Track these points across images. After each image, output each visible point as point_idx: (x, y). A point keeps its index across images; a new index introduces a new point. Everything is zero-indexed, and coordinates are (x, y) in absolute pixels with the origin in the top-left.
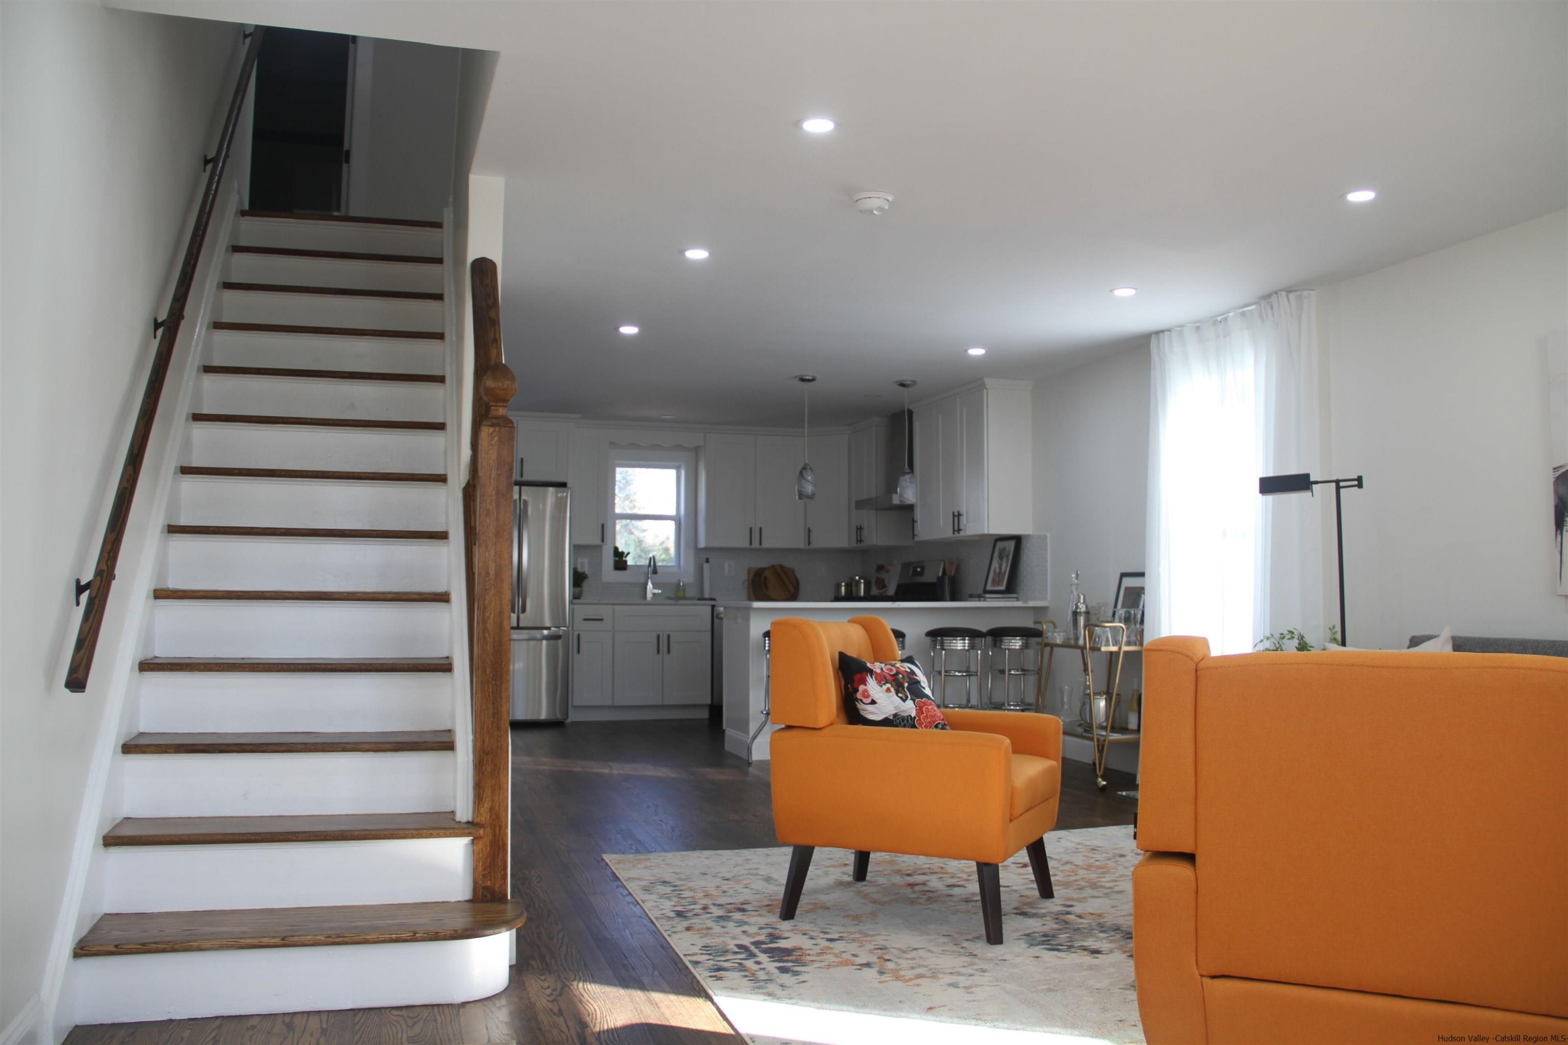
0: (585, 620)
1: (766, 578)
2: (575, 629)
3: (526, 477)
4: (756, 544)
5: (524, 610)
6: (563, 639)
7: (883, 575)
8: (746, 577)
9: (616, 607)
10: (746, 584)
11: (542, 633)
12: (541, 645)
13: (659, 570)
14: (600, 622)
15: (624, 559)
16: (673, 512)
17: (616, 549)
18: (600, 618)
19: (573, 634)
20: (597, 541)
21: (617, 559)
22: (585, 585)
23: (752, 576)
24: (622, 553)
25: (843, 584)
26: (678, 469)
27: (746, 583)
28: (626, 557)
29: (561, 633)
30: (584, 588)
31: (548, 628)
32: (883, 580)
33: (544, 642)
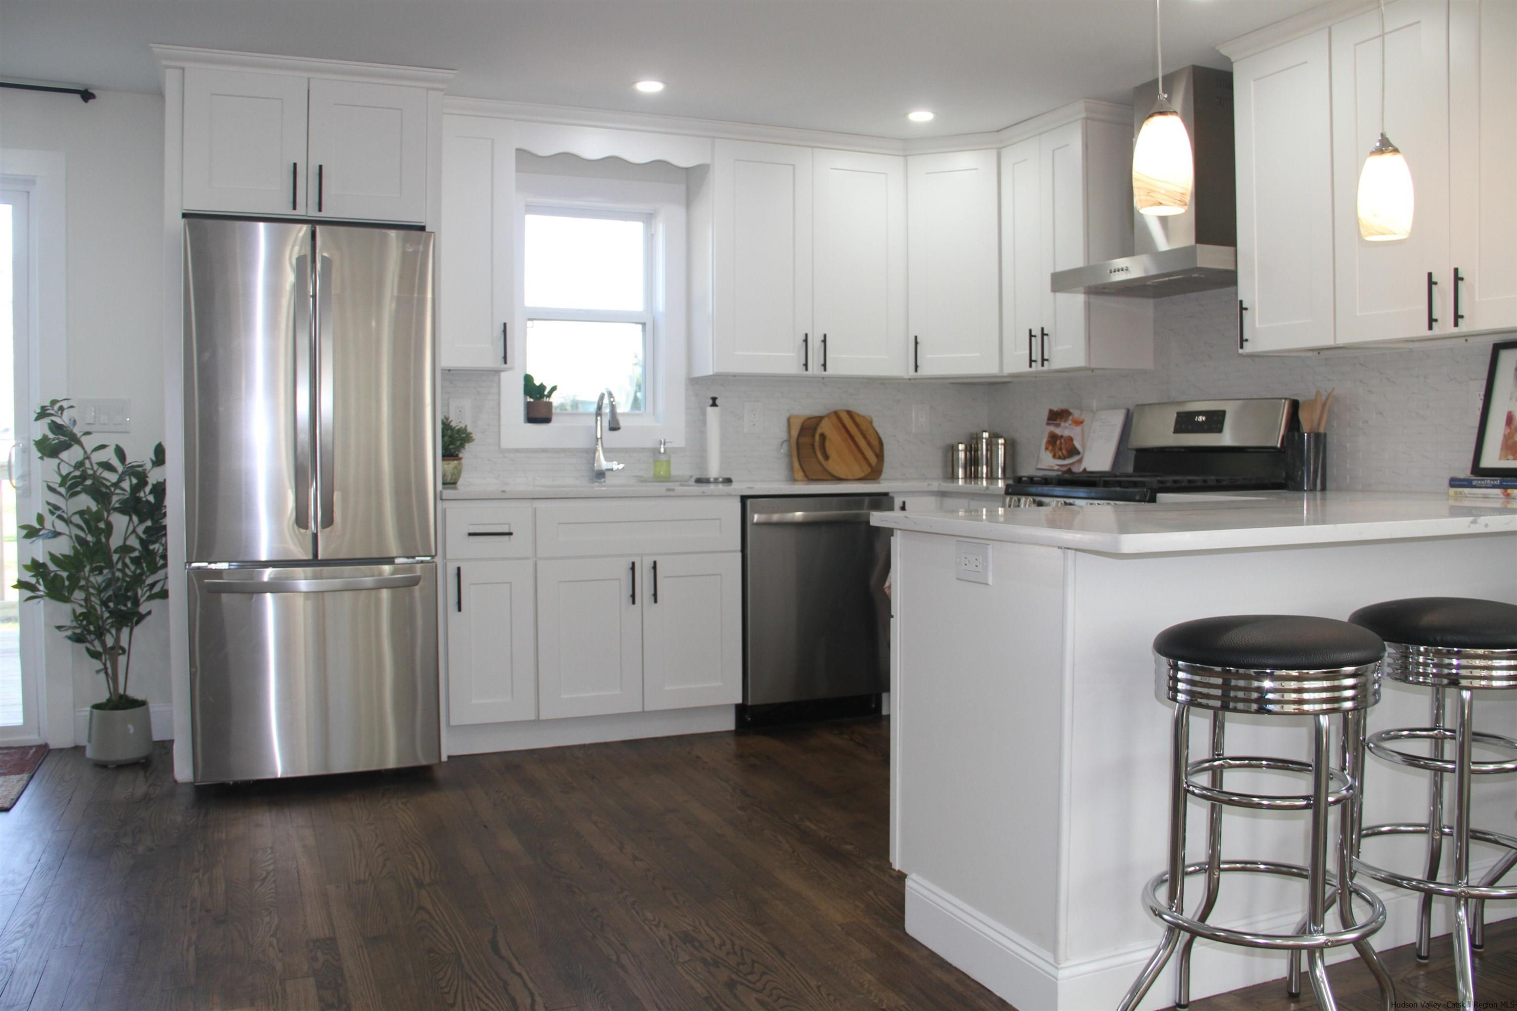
0: (470, 534)
1: (823, 437)
2: (448, 557)
3: (328, 213)
4: (815, 368)
5: (328, 520)
6: (421, 583)
7: (1065, 430)
8: (784, 436)
9: (538, 504)
10: (784, 449)
11: (381, 573)
12: (378, 601)
13: (623, 422)
14: (507, 537)
15: (545, 400)
16: (637, 305)
17: (528, 379)
18: (506, 530)
19: (445, 566)
20: (491, 360)
21: (530, 400)
22: (468, 454)
23: (795, 433)
24: (542, 387)
25: (961, 447)
26: (648, 218)
27: (785, 446)
28: (549, 395)
29: (418, 570)
30: (463, 461)
31: (390, 561)
32: (1070, 439)
33: (385, 594)
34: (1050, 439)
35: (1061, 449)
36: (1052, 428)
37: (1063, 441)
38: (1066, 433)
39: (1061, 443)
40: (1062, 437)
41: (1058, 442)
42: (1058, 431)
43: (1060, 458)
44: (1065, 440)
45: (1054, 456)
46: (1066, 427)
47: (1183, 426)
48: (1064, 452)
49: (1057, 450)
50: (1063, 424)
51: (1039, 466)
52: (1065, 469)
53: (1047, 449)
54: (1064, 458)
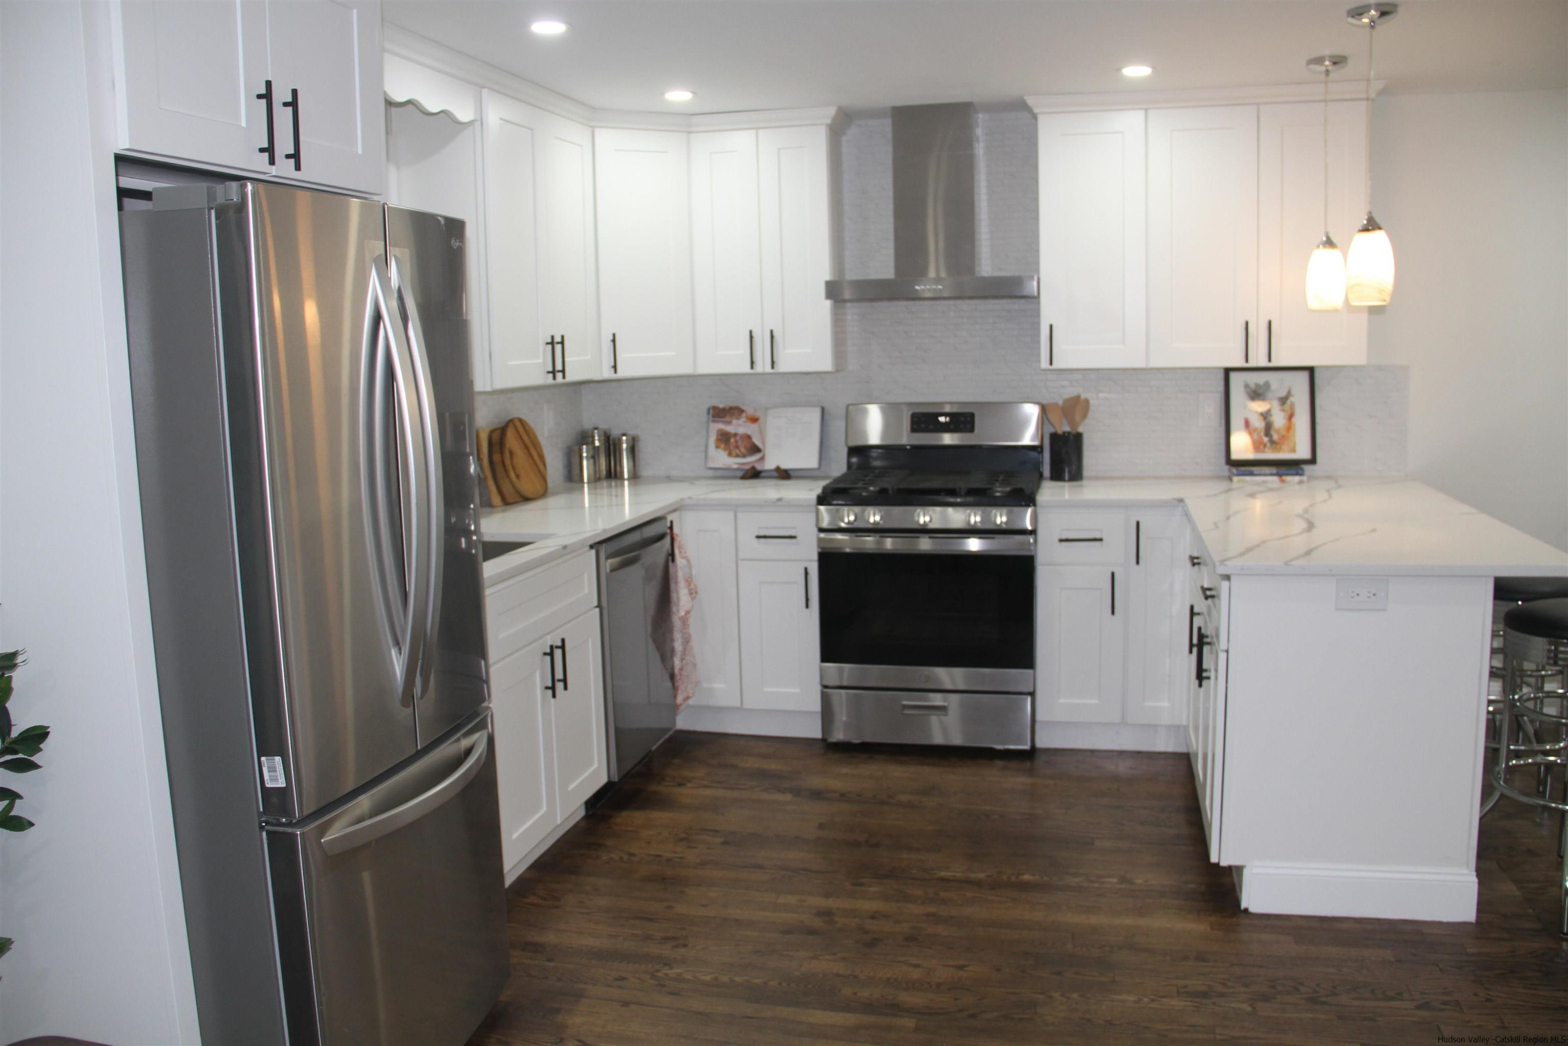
1: (510, 451)
23: (486, 450)
34: (720, 437)
35: (737, 447)
36: (721, 426)
37: (738, 438)
38: (741, 430)
39: (736, 442)
40: (735, 435)
41: (732, 440)
42: (730, 429)
43: (737, 456)
44: (741, 438)
45: (730, 455)
46: (740, 425)
47: (923, 426)
48: (742, 450)
49: (732, 447)
50: (735, 422)
51: (711, 465)
52: (748, 467)
53: (717, 447)
54: (744, 456)
